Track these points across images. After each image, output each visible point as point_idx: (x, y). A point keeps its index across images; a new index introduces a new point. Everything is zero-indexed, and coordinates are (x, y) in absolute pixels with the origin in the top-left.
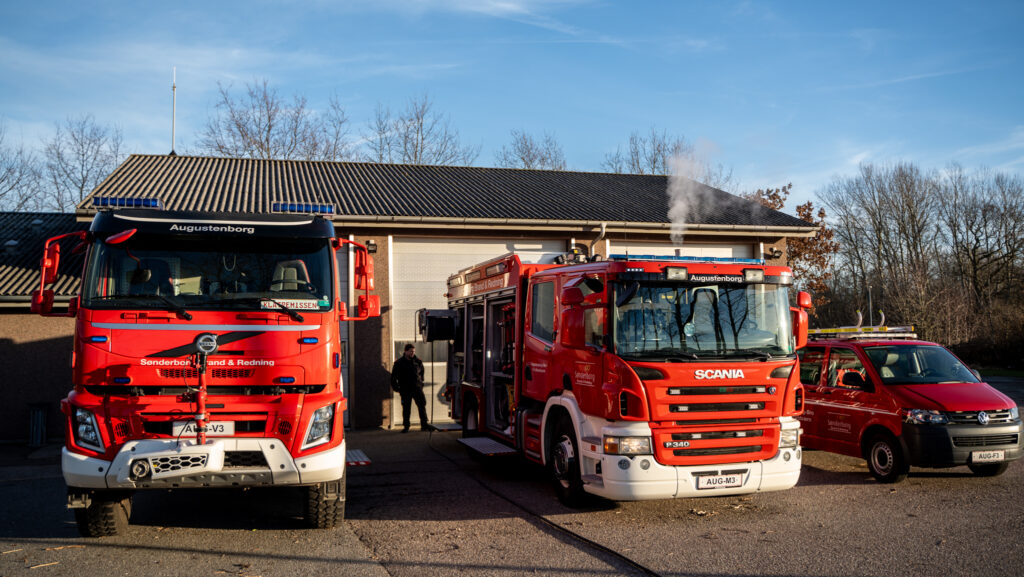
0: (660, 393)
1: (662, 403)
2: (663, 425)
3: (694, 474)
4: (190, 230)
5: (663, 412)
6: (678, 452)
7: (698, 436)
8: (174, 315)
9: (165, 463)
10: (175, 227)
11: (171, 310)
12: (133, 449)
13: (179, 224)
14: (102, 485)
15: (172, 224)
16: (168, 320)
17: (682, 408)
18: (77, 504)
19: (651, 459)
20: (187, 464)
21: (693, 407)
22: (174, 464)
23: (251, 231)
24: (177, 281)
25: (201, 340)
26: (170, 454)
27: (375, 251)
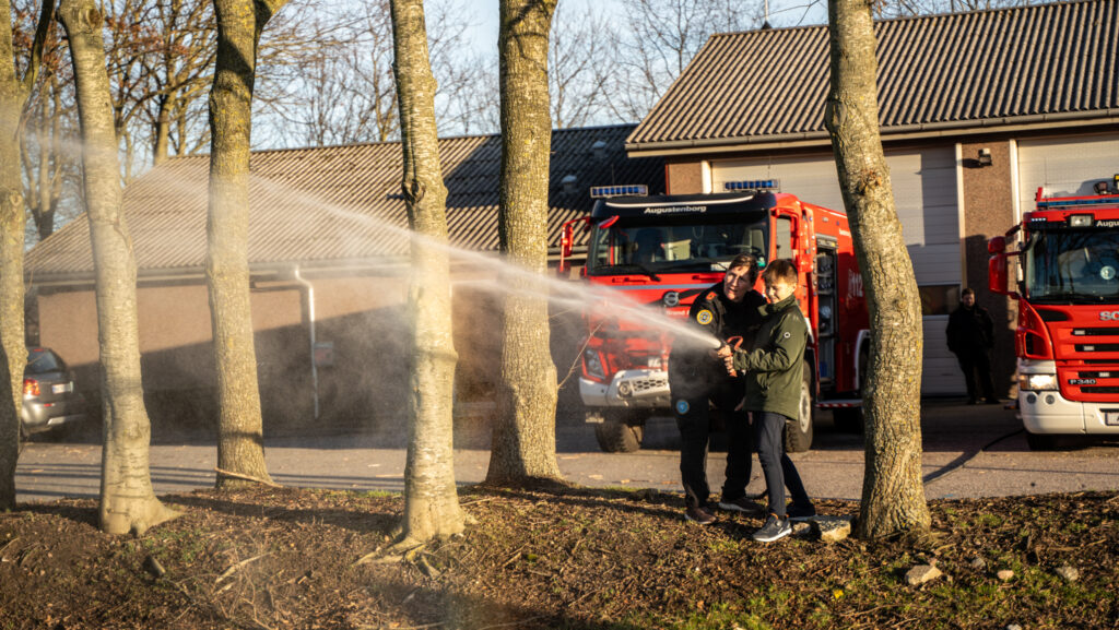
0: (1064, 333)
1: (1067, 343)
2: (1069, 363)
3: (1102, 410)
4: (659, 212)
5: (1068, 351)
6: (1085, 389)
7: (1106, 375)
8: (648, 279)
9: (640, 385)
10: (648, 211)
11: (646, 274)
12: (623, 377)
13: (651, 208)
14: (605, 404)
15: (645, 209)
16: (645, 282)
17: (1086, 348)
18: (592, 420)
19: (1057, 395)
20: (653, 385)
21: (1099, 347)
22: (647, 385)
23: (704, 209)
24: (670, 245)
25: (667, 297)
26: (643, 378)
27: (989, 164)
